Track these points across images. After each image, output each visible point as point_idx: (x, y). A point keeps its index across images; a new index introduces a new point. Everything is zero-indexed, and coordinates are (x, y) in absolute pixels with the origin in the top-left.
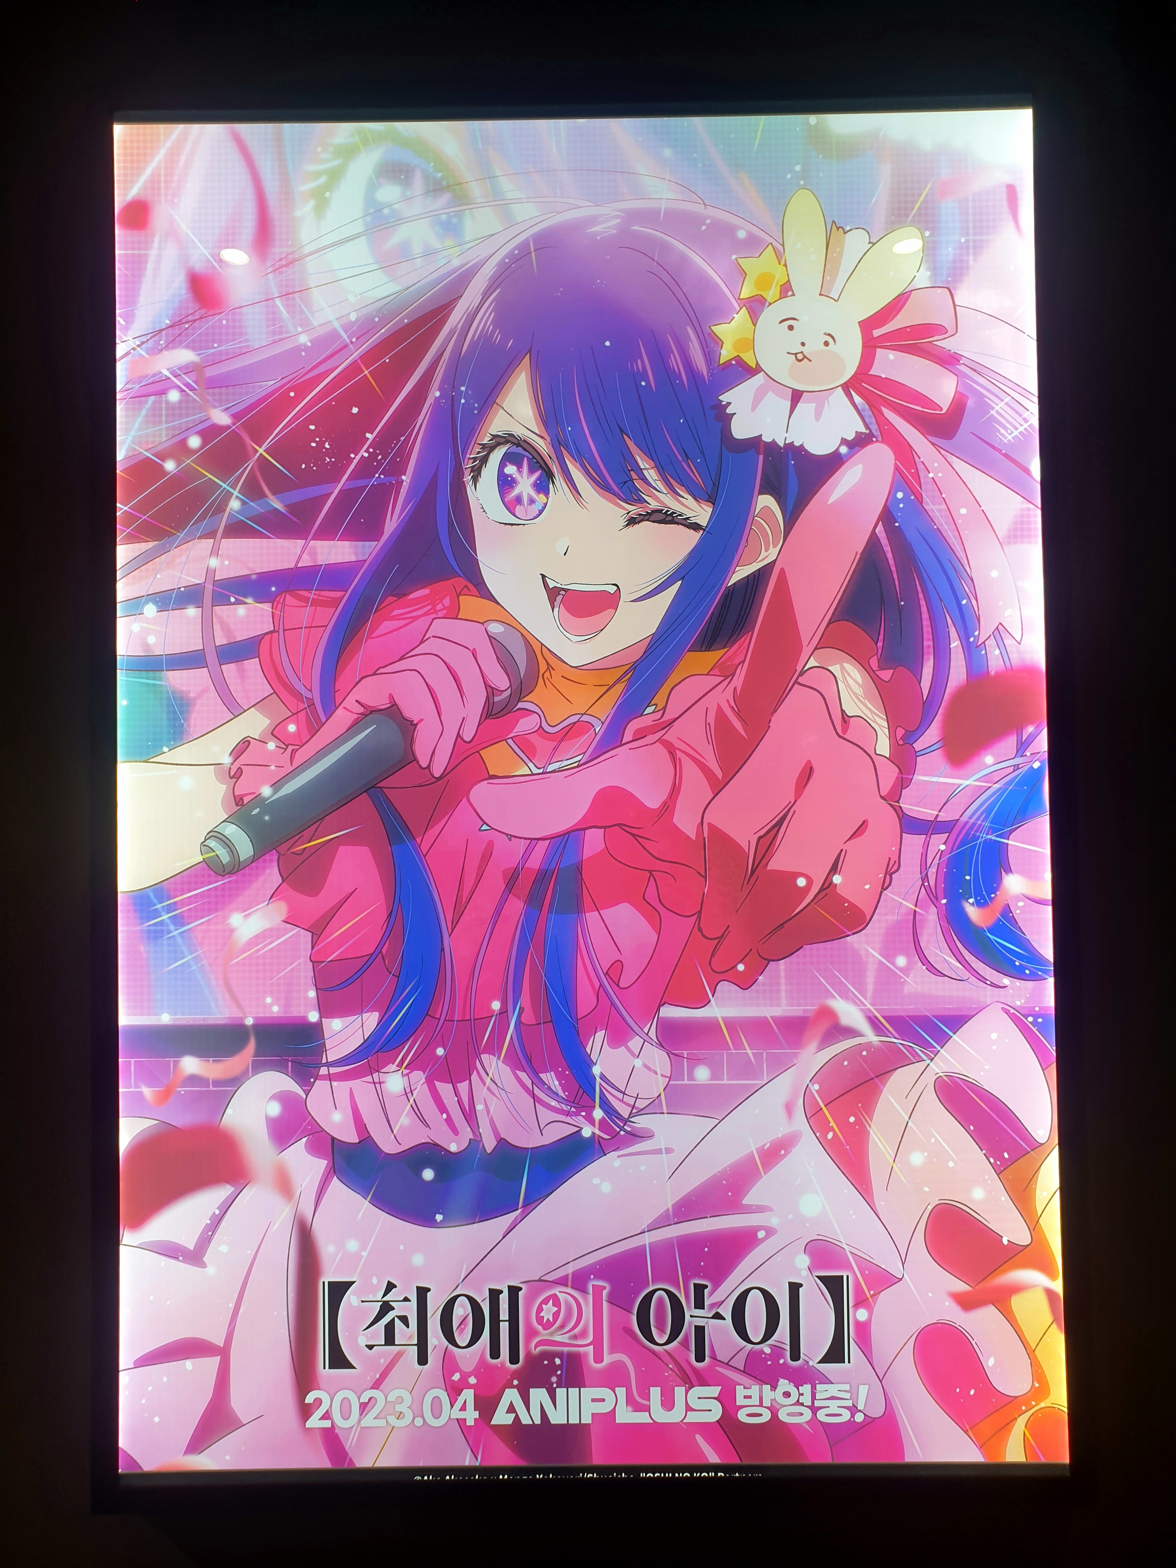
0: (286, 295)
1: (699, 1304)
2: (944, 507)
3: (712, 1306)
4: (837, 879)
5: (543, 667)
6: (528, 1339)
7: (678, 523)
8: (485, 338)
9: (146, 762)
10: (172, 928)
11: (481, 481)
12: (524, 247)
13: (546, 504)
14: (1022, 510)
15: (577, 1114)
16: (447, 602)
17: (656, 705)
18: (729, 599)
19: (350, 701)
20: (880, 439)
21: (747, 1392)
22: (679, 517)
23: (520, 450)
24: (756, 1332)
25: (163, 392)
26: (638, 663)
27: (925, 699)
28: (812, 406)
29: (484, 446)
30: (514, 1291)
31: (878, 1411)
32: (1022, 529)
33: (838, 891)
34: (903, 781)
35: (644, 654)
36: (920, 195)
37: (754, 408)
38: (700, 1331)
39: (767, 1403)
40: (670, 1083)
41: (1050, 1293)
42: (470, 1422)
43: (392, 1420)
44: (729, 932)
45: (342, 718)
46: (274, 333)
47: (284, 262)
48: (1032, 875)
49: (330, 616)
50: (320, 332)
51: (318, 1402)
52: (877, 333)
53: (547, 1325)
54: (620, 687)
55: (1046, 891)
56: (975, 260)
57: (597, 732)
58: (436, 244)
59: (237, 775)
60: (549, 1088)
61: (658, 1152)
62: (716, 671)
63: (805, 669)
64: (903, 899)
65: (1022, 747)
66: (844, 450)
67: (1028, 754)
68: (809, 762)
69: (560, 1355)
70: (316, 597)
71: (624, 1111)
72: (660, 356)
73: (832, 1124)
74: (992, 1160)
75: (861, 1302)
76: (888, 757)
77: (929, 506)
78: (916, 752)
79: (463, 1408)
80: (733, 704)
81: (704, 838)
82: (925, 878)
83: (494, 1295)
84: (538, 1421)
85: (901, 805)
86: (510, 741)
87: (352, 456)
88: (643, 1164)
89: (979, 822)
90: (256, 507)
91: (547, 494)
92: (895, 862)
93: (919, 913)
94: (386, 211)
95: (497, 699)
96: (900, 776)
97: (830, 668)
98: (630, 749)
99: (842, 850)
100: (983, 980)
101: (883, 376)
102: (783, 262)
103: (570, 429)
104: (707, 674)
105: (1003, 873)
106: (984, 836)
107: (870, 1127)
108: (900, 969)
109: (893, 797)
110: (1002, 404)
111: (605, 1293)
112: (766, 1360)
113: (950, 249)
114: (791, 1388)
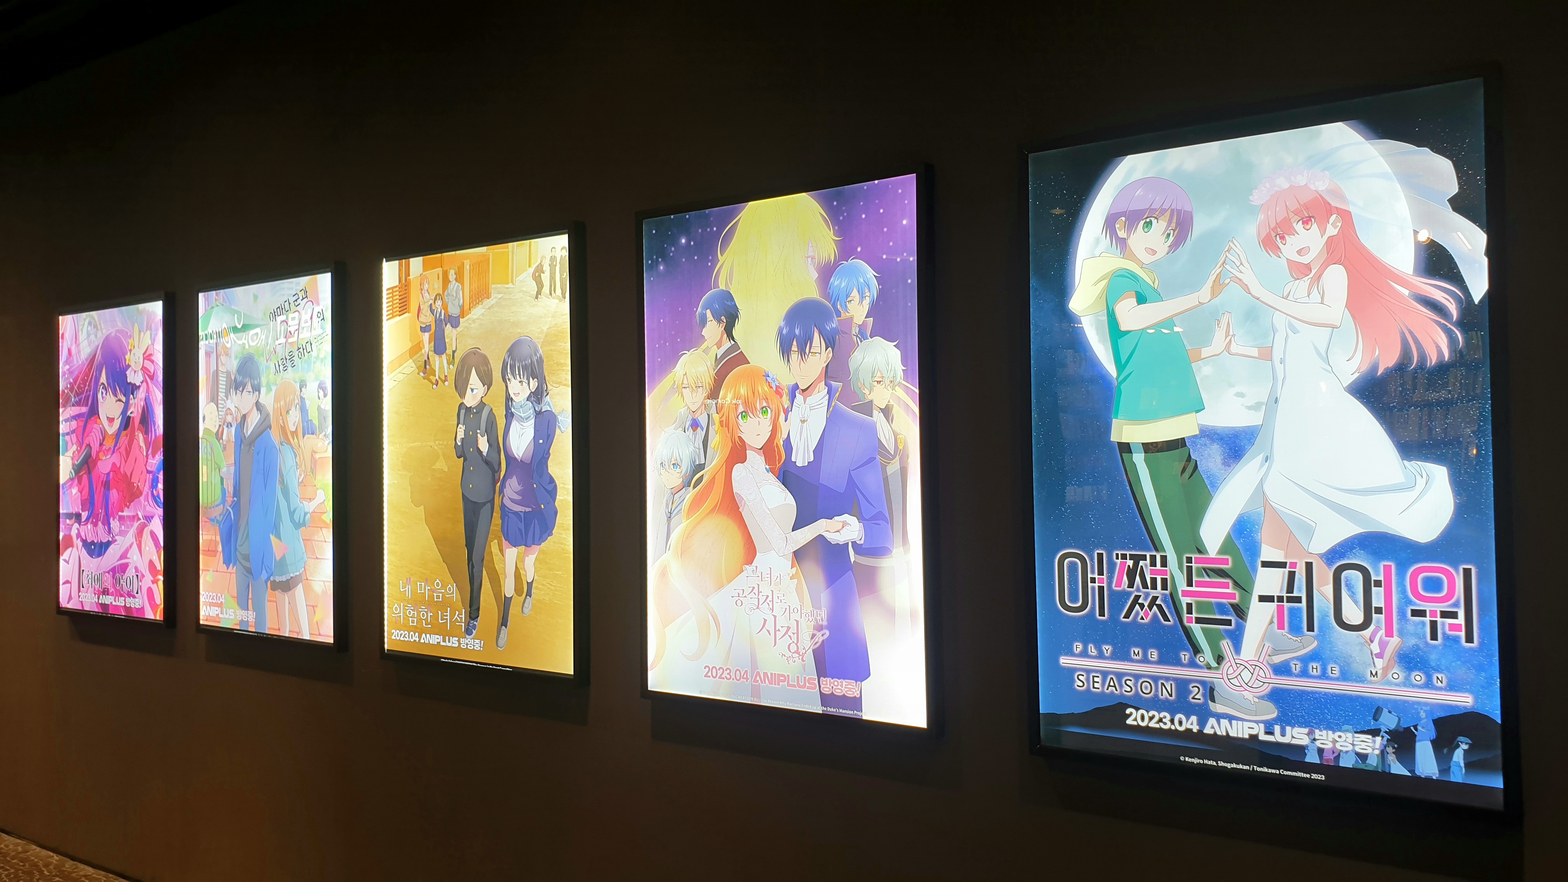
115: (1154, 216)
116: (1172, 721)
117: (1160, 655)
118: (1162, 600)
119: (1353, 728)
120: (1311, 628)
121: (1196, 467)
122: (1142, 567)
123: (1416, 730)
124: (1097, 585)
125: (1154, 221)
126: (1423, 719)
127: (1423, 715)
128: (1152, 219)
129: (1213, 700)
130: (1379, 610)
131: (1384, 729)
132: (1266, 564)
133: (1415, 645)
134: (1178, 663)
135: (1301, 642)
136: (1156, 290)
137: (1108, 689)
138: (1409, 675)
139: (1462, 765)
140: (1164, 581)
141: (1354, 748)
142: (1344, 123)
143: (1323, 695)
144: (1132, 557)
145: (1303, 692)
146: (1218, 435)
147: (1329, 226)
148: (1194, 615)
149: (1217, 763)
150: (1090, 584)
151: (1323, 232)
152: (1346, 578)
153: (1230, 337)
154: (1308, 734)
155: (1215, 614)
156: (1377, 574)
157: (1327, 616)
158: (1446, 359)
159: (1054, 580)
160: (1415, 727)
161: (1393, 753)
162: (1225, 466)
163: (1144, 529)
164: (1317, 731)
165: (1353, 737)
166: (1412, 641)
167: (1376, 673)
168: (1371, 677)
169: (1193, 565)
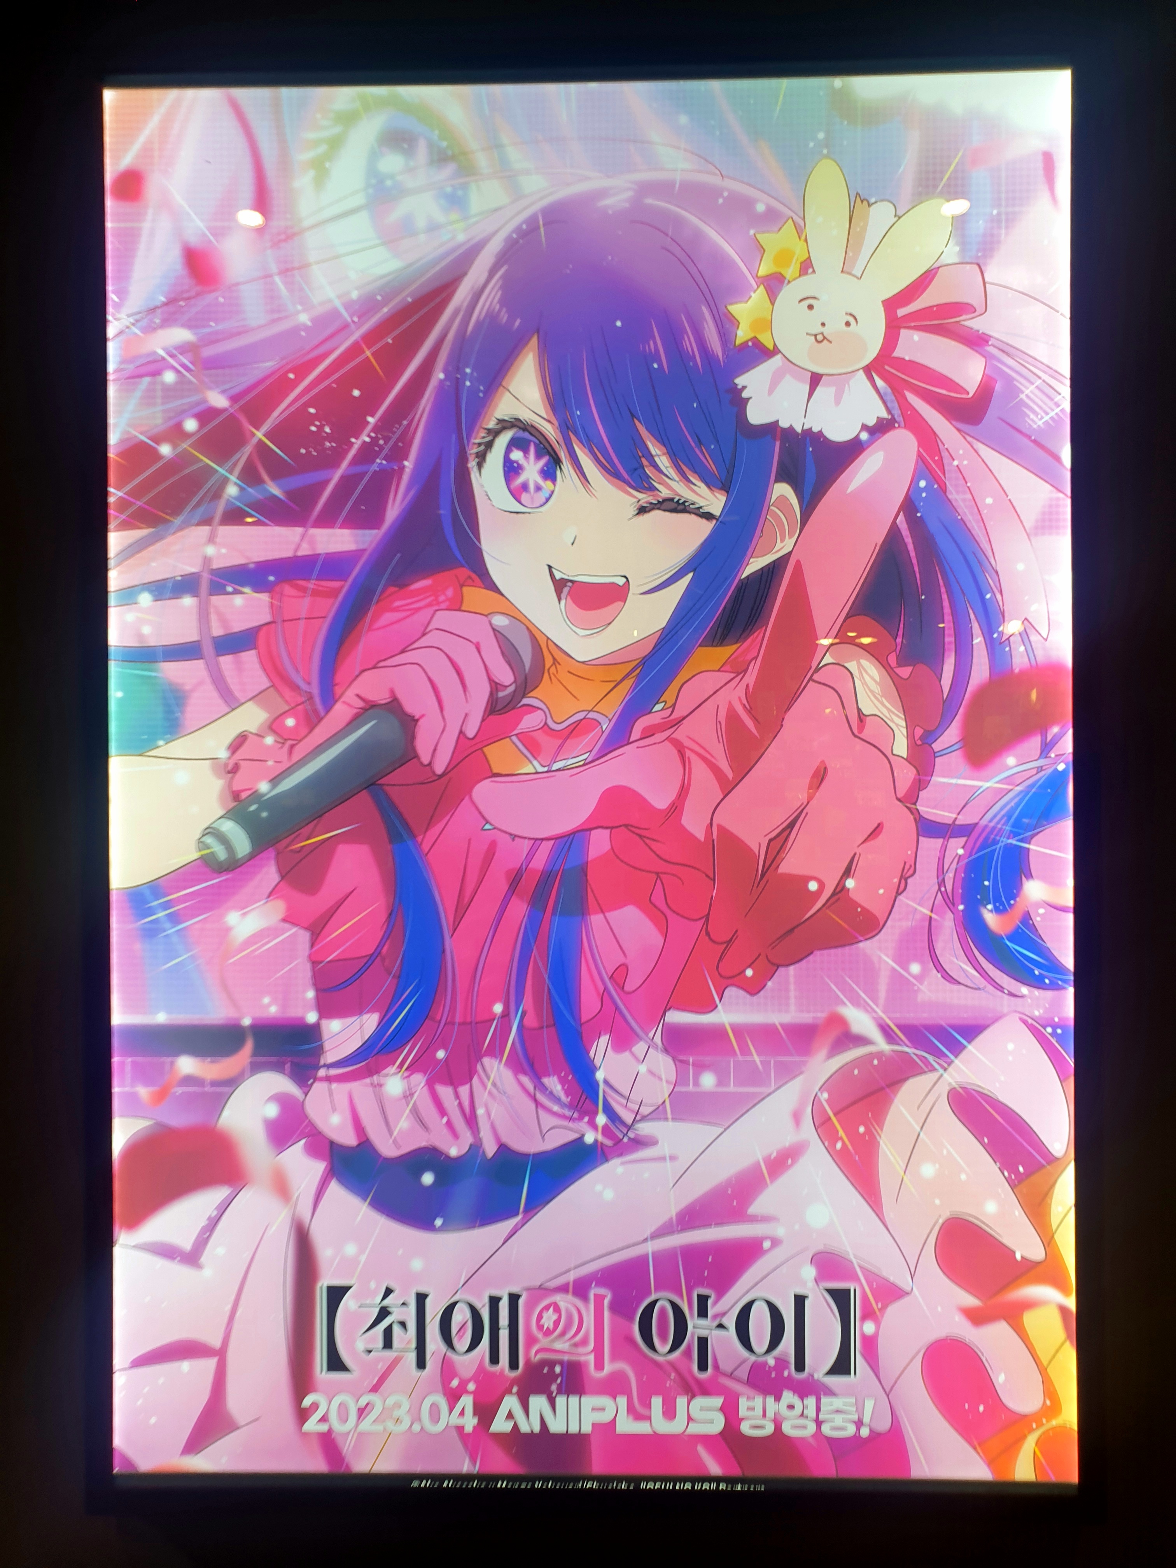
0: (286, 271)
1: (703, 1313)
2: (970, 496)
3: (715, 1317)
4: (850, 883)
5: (549, 662)
6: (528, 1347)
7: (690, 512)
8: (492, 317)
9: (140, 755)
10: (168, 925)
11: (487, 466)
12: (532, 223)
13: (553, 492)
14: (1051, 499)
15: (580, 1119)
16: (450, 593)
17: (666, 702)
18: (742, 591)
19: (350, 696)
20: (903, 424)
21: (751, 1404)
22: (691, 506)
23: (526, 435)
24: (760, 1342)
25: (157, 373)
26: (647, 657)
27: (945, 696)
28: (832, 390)
29: (489, 431)
30: (514, 1299)
31: (884, 1425)
32: (1050, 520)
33: (852, 895)
34: (920, 783)
35: (653, 649)
36: (950, 164)
37: (771, 391)
38: (703, 1342)
39: (770, 1414)
40: (676, 1089)
41: (1063, 1310)
42: (469, 1429)
43: (390, 1425)
44: (737, 937)
45: (341, 712)
46: (272, 311)
47: (283, 237)
48: (1053, 881)
49: (330, 607)
50: (320, 310)
51: (315, 1406)
52: (901, 312)
53: (548, 1333)
54: (628, 683)
55: (1068, 898)
56: (1006, 234)
57: (604, 729)
58: (440, 217)
59: (234, 770)
60: (551, 1093)
61: (663, 1159)
62: (727, 668)
63: (821, 665)
64: (919, 904)
65: (1046, 748)
66: (864, 436)
67: (1053, 755)
68: (823, 762)
69: (561, 1363)
70: (315, 587)
71: (628, 1118)
72: (673, 337)
73: (841, 1133)
74: (1006, 1174)
75: (869, 1314)
76: (905, 756)
77: (953, 495)
78: (935, 753)
79: (462, 1413)
80: (745, 702)
81: (713, 841)
82: (942, 883)
83: (494, 1302)
84: (537, 1429)
85: (919, 807)
86: (514, 738)
87: (353, 440)
88: (647, 1171)
89: (999, 826)
90: (253, 492)
91: (554, 480)
92: (911, 866)
93: (935, 920)
94: (389, 183)
95: (501, 694)
96: (918, 777)
97: (846, 665)
98: (638, 747)
99: (855, 854)
100: (1000, 988)
101: (907, 358)
102: (803, 237)
103: (578, 413)
104: (719, 670)
105: (1024, 879)
106: (1004, 841)
107: (880, 1137)
108: (915, 977)
109: (910, 799)
110: (1032, 388)
111: (606, 1301)
112: (770, 1373)
113: (981, 222)
114: (795, 1400)
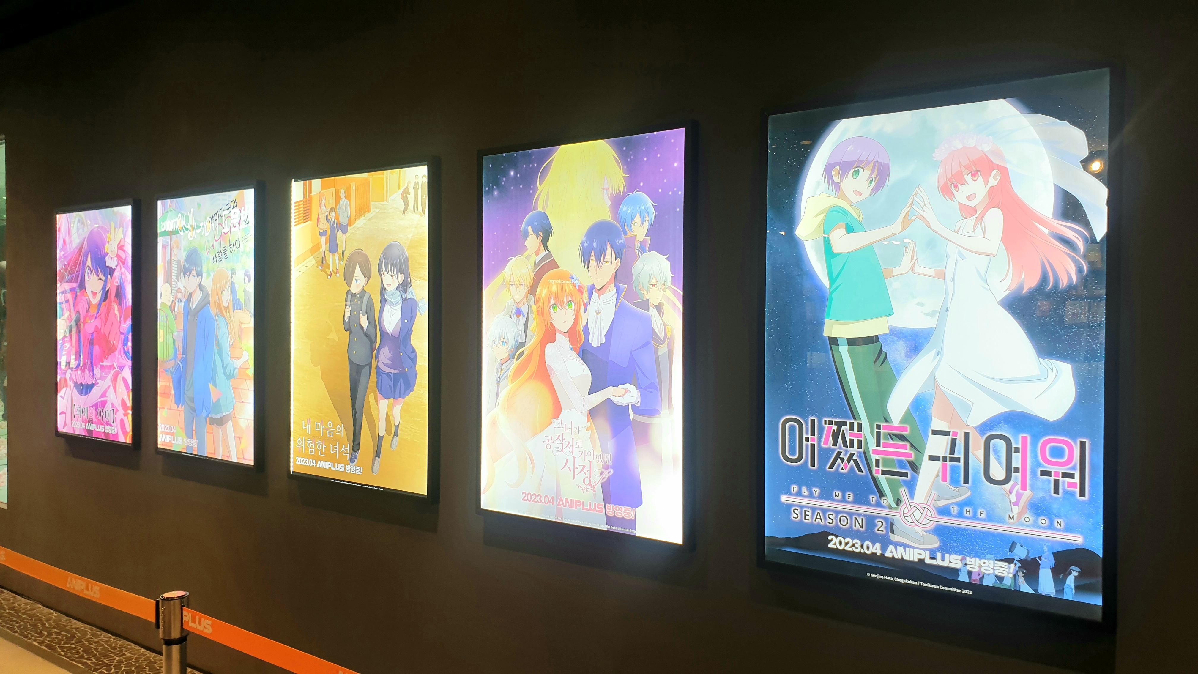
115: (861, 166)
116: (862, 546)
117: (855, 497)
118: (857, 456)
119: (994, 557)
120: (966, 481)
121: (886, 357)
122: (843, 430)
123: (1040, 560)
124: (809, 443)
125: (861, 170)
126: (1046, 552)
127: (1046, 549)
128: (860, 169)
129: (893, 532)
130: (1017, 470)
131: (1017, 558)
132: (935, 432)
133: (1042, 497)
134: (868, 503)
135: (959, 492)
136: (860, 223)
137: (815, 521)
138: (1037, 519)
139: (1073, 587)
140: (860, 442)
141: (994, 572)
142: (1005, 100)
143: (973, 531)
144: (836, 423)
145: (959, 529)
146: (903, 334)
147: (991, 179)
148: (881, 468)
149: (894, 579)
150: (805, 442)
151: (986, 182)
152: (994, 445)
153: (914, 261)
154: (961, 560)
155: (895, 468)
156: (1017, 443)
157: (979, 473)
158: (1074, 283)
159: (778, 438)
160: (1040, 558)
161: (1023, 576)
162: (907, 358)
163: (846, 402)
164: (968, 558)
165: (994, 563)
166: (1041, 494)
167: (1013, 517)
168: (1009, 519)
169: (881, 430)
